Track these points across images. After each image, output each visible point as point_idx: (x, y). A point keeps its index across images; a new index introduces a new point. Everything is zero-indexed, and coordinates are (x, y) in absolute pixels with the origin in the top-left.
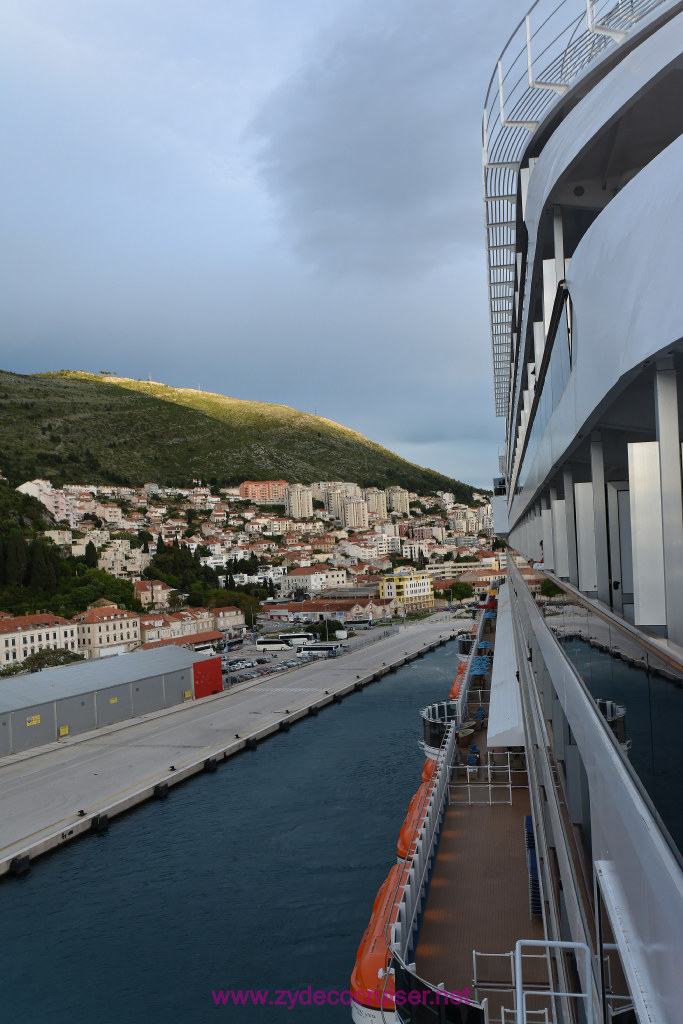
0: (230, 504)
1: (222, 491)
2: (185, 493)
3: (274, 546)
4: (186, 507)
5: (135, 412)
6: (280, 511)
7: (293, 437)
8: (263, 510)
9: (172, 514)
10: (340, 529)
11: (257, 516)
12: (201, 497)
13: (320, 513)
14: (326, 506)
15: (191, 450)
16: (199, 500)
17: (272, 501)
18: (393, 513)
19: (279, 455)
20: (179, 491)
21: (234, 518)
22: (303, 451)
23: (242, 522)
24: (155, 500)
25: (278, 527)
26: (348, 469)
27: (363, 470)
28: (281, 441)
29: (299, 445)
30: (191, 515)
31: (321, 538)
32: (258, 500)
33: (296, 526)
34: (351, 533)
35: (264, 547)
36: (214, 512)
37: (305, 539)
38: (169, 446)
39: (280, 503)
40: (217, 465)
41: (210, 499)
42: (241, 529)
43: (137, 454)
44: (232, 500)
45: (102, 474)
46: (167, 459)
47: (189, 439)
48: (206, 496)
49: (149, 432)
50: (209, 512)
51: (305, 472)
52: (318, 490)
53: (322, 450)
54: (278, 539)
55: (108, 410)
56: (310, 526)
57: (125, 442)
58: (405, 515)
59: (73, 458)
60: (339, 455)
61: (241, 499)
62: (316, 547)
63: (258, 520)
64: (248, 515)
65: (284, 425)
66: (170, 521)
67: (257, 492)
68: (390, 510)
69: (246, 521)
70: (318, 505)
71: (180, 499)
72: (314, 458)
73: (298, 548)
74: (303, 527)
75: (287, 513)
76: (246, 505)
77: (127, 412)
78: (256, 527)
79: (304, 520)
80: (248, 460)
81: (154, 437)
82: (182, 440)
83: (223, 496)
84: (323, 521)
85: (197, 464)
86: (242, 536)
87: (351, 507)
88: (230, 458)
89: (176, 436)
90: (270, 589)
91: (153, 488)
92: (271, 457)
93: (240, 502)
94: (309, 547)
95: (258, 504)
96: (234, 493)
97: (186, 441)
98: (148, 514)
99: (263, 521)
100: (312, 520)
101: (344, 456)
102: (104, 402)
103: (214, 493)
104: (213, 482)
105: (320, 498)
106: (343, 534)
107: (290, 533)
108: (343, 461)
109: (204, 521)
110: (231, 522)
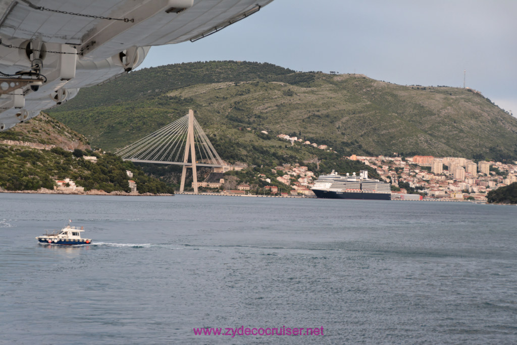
0: (409, 165)
1: (406, 159)
2: (392, 159)
3: (426, 184)
4: (395, 166)
5: (365, 114)
6: (429, 169)
7: (439, 123)
8: (423, 168)
9: (390, 169)
10: (452, 179)
11: (421, 171)
12: (399, 162)
13: (445, 172)
14: (449, 168)
15: (391, 137)
16: (397, 163)
17: (426, 165)
18: (480, 173)
19: (431, 140)
20: (390, 159)
21: (412, 172)
22: (444, 132)
23: (415, 174)
24: (383, 162)
25: (428, 177)
26: (468, 145)
27: (476, 146)
28: (433, 125)
29: (443, 128)
30: (397, 170)
31: (443, 182)
32: (420, 164)
33: (434, 177)
34: (455, 181)
35: (423, 183)
36: (404, 169)
37: (437, 182)
38: (382, 135)
39: (429, 166)
40: (403, 145)
41: (402, 162)
42: (414, 176)
43: (371, 139)
44: (410, 163)
45: (364, 151)
46: (382, 142)
47: (390, 131)
48: (400, 161)
49: (373, 127)
50: (403, 169)
51: (442, 151)
52: (446, 161)
53: (455, 132)
54: (428, 181)
55: (354, 114)
56: (440, 177)
57: (365, 133)
58: (486, 175)
59: (352, 143)
60: (464, 136)
61: (414, 163)
62: (441, 185)
63: (421, 174)
64: (417, 171)
65: (435, 114)
66: (390, 171)
67: (420, 160)
68: (478, 172)
69: (417, 174)
70: (445, 168)
71: (391, 162)
72: (450, 137)
73: (434, 185)
74: (437, 177)
75: (432, 171)
76: (416, 166)
77: (362, 115)
78: (420, 176)
79: (438, 175)
80: (417, 144)
81: (375, 129)
82: (387, 132)
83: (407, 161)
84: (445, 176)
85: (394, 144)
86: (416, 180)
87: (458, 171)
88: (408, 142)
89: (384, 129)
90: (426, 194)
91: (381, 158)
92: (427, 142)
93: (413, 164)
94: (438, 185)
95: (420, 165)
96: (411, 160)
97: (389, 132)
98: (383, 168)
99: (423, 174)
100: (441, 175)
101: (467, 137)
102: (351, 108)
103: (403, 160)
104: (402, 154)
105: (446, 164)
106: (452, 181)
107: (432, 180)
108: (466, 140)
109: (402, 172)
110: (411, 173)
